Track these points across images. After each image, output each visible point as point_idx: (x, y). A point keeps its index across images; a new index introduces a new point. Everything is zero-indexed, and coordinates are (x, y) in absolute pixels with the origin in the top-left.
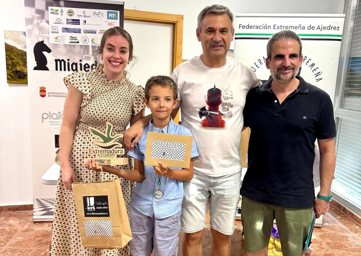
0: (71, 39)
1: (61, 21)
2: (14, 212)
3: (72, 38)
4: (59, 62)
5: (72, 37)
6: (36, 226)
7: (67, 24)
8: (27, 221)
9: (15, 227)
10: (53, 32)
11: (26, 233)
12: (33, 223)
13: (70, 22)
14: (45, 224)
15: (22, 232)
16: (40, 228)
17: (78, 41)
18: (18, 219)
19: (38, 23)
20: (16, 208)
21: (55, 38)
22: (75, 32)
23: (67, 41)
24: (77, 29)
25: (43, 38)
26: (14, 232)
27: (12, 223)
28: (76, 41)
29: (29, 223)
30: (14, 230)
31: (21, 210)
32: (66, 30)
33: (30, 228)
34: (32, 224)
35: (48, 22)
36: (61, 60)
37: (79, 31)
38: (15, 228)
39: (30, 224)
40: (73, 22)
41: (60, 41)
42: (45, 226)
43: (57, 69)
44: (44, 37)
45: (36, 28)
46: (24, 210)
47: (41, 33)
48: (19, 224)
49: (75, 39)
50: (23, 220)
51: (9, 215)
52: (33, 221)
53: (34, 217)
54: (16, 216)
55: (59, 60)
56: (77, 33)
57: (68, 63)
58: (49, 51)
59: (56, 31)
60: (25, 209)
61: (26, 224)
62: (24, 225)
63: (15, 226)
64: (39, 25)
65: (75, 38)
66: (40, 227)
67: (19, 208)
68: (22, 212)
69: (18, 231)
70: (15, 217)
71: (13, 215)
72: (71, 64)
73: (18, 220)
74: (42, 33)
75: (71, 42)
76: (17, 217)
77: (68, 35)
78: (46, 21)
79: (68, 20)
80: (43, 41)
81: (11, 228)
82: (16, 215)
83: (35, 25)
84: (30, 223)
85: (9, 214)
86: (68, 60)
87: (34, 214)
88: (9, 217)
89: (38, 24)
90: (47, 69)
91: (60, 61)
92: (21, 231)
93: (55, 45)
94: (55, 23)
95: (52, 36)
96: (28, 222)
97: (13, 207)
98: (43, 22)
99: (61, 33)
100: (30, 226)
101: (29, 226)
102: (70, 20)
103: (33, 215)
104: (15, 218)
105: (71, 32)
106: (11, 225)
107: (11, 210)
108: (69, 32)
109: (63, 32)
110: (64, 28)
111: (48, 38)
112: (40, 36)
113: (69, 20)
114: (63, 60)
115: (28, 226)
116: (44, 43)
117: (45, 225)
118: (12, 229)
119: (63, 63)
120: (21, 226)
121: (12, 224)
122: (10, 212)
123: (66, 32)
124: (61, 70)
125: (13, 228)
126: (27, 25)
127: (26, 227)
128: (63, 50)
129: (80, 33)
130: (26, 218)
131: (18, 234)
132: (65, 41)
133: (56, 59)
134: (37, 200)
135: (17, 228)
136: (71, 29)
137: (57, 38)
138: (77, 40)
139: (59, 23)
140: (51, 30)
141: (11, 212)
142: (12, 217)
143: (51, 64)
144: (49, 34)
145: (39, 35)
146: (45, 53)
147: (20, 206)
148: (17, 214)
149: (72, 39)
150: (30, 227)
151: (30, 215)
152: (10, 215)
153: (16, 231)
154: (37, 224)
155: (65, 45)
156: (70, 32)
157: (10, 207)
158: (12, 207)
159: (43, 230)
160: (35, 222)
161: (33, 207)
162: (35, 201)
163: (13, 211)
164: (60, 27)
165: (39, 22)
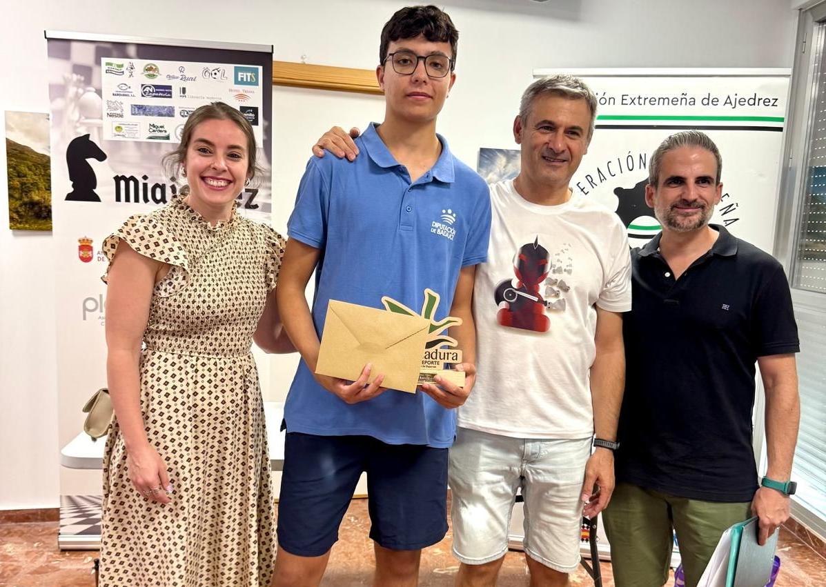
0: (151, 130)
1: (128, 90)
2: (18, 524)
3: (155, 129)
4: (123, 183)
5: (154, 127)
6: (63, 559)
7: (143, 96)
8: (45, 548)
9: (16, 561)
10: (111, 115)
11: (39, 575)
12: (59, 553)
13: (150, 92)
14: (86, 554)
15: (28, 575)
16: (72, 565)
17: (167, 134)
18: (27, 541)
19: (77, 93)
20: (23, 515)
21: (116, 128)
22: (160, 115)
23: (143, 135)
24: (166, 107)
25: (88, 129)
26: (11, 574)
27: (10, 552)
28: (163, 134)
29: (48, 551)
30: (11, 568)
31: (36, 520)
32: (140, 110)
33: (50, 564)
34: (54, 556)
35: (99, 92)
36: (128, 177)
37: (170, 113)
38: (15, 564)
39: (51, 554)
40: (156, 92)
41: (127, 136)
42: (86, 561)
43: (118, 199)
44: (89, 126)
45: (73, 104)
46: (43, 520)
47: (83, 118)
48: (27, 553)
49: (161, 131)
50: (36, 545)
51: (6, 532)
52: (59, 547)
53: (61, 539)
54: (21, 534)
55: (123, 178)
56: (165, 116)
57: (145, 185)
58: (101, 156)
59: (118, 112)
60: (46, 518)
61: (43, 554)
62: (36, 557)
63: (16, 559)
64: (79, 98)
65: (161, 129)
66: (72, 562)
67: (30, 516)
68: (38, 525)
69: (22, 571)
70: (20, 536)
71: (15, 532)
72: (150, 187)
73: (25, 543)
74: (87, 118)
75: (151, 138)
76: (23, 536)
77: (145, 121)
78: (94, 90)
79: (145, 88)
80: (88, 136)
81: (7, 563)
82: (23, 533)
83: (72, 100)
84: (51, 551)
85: (6, 530)
86: (145, 178)
87: (62, 530)
88: (5, 535)
89: (77, 96)
90: (96, 199)
91: (127, 181)
92: (28, 571)
93: (116, 145)
94: (115, 93)
95: (109, 125)
96: (47, 549)
97: (18, 512)
98: (89, 91)
99: (128, 117)
100: (50, 559)
101: (48, 559)
102: (150, 87)
103: (59, 534)
104: (20, 540)
105: (152, 115)
106: (7, 556)
107: (13, 521)
108: (146, 115)
109: (133, 114)
110: (136, 106)
111: (100, 128)
112: (83, 124)
113: (148, 88)
114: (132, 178)
115: (46, 559)
116: (91, 139)
117: (84, 559)
118: (7, 567)
119: (132, 183)
120: (29, 560)
121: (10, 554)
122: (10, 524)
123: (139, 114)
124: (128, 200)
125: (12, 565)
126: (52, 99)
127: (41, 561)
128: (132, 154)
129: (173, 116)
130: (43, 540)
131: (19, 580)
132: (136, 135)
133: (117, 176)
134: (70, 498)
135: (20, 564)
136: (151, 108)
137: (119, 127)
138: (165, 131)
139: (124, 95)
140: (105, 111)
141: (13, 524)
142: (12, 536)
143: (104, 187)
144: (101, 118)
145: (78, 121)
146: (92, 162)
147: (33, 512)
148: (25, 530)
149: (154, 131)
150: (50, 562)
151: (54, 533)
152: (9, 533)
153: (15, 571)
154: (67, 554)
155: (138, 144)
156: (150, 115)
157: (10, 514)
158: (14, 514)
159: (78, 570)
160: (64, 551)
161: (59, 514)
162: (65, 501)
163: (16, 522)
164: (127, 103)
165: (81, 91)
